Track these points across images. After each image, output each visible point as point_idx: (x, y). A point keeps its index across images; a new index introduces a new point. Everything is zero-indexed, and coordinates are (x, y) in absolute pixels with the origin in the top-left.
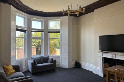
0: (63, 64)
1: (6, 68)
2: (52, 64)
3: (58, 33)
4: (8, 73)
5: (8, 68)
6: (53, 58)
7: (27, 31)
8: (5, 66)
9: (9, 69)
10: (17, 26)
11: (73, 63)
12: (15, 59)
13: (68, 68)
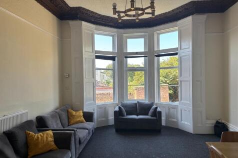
0: (183, 122)
1: (71, 113)
2: (152, 118)
3: (175, 56)
4: (72, 121)
5: (74, 114)
6: (157, 108)
7: (116, 58)
8: (70, 110)
9: (74, 116)
10: (97, 52)
11: (210, 123)
12: (93, 102)
13: (192, 132)
